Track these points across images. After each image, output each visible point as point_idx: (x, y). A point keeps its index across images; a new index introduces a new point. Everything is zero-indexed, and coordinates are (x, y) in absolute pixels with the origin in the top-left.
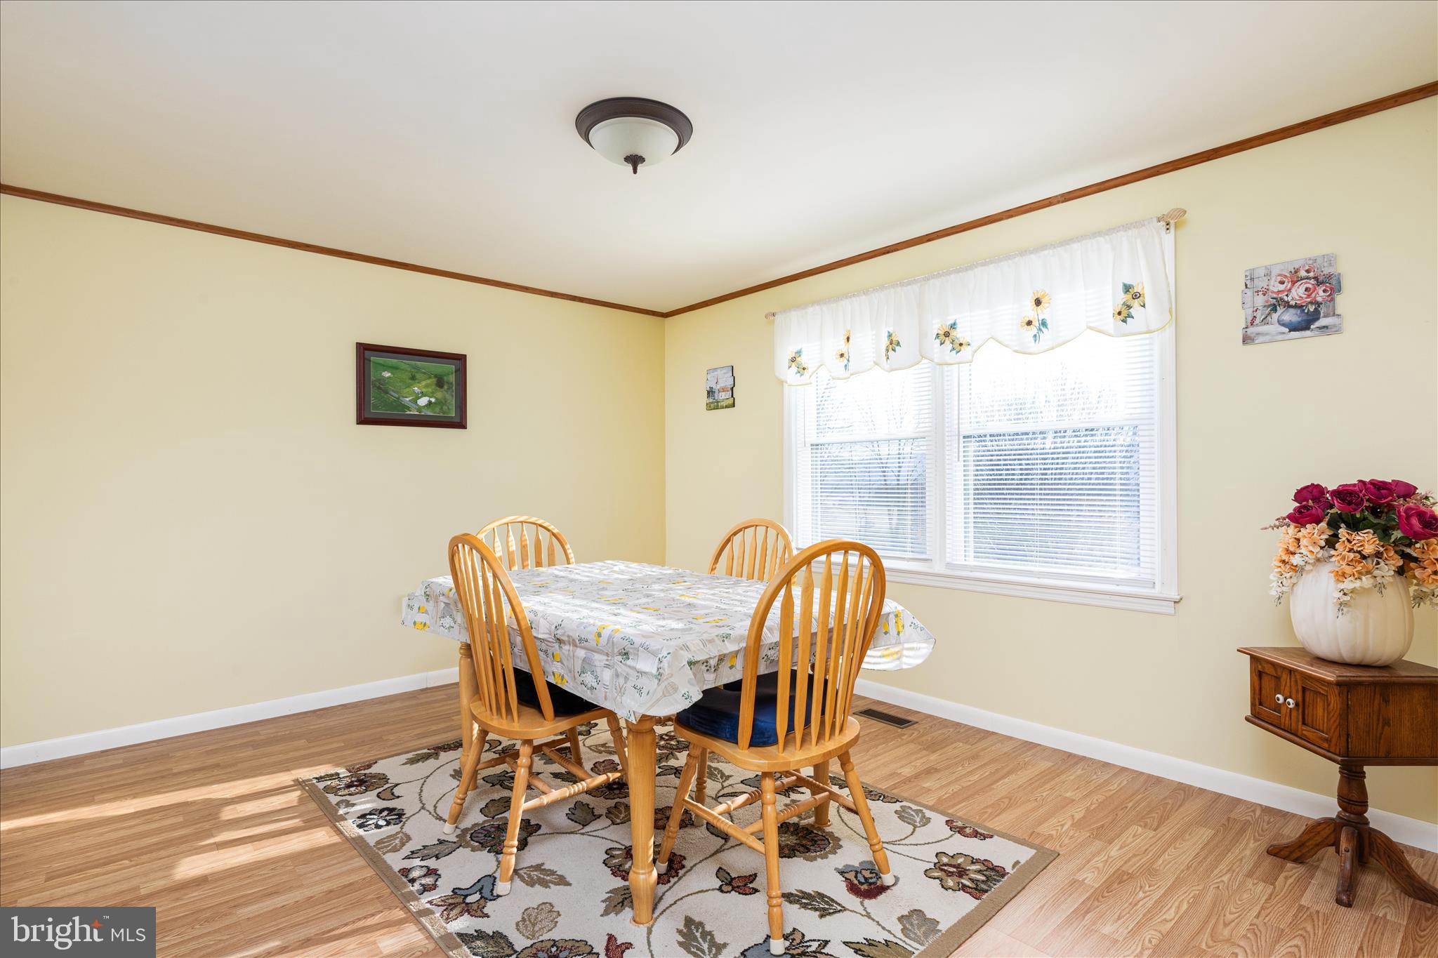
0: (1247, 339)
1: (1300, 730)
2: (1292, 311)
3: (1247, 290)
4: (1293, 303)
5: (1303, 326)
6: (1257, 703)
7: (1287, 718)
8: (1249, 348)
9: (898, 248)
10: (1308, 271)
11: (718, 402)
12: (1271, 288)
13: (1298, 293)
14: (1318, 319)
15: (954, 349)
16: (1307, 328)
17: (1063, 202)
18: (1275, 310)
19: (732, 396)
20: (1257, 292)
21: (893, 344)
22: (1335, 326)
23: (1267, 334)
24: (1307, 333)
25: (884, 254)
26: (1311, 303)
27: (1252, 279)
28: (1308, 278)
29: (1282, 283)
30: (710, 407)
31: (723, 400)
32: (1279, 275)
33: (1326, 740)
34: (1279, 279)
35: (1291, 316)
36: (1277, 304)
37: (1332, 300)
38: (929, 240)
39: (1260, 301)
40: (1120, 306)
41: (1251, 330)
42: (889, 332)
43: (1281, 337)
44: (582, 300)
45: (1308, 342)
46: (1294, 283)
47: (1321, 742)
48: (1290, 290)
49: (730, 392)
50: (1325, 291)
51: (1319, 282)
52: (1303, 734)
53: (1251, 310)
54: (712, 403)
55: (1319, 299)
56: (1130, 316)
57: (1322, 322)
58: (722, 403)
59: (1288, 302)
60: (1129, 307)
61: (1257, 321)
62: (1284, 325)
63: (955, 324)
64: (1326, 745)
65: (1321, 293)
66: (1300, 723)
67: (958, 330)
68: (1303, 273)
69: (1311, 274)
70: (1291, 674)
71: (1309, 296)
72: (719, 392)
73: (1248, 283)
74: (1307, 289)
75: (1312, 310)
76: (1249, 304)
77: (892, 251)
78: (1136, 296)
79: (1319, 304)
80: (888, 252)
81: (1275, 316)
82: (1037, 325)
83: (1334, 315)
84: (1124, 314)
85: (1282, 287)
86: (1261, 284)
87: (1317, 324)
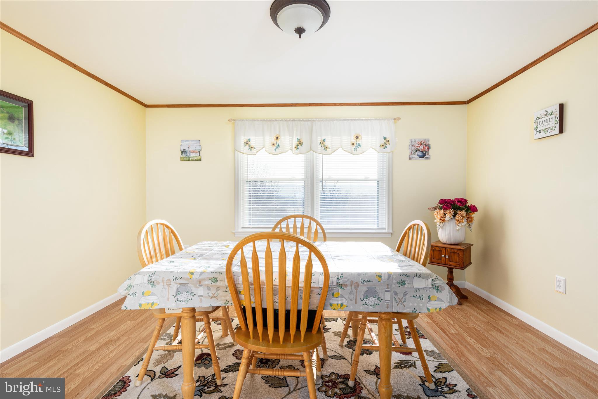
0: (410, 159)
1: (449, 263)
2: (420, 152)
3: (410, 145)
4: (420, 150)
5: (422, 157)
6: (432, 258)
7: (444, 261)
8: (410, 161)
9: (296, 105)
10: (424, 142)
11: (189, 157)
12: (416, 145)
13: (421, 148)
14: (425, 155)
15: (325, 149)
16: (423, 157)
17: (360, 105)
18: (416, 151)
19: (200, 155)
20: (413, 146)
21: (300, 143)
22: (429, 158)
23: (414, 158)
24: (423, 159)
25: (289, 106)
26: (424, 151)
27: (411, 142)
28: (424, 144)
29: (418, 144)
30: (182, 159)
31: (193, 157)
32: (418, 142)
33: (459, 264)
34: (418, 143)
35: (420, 154)
36: (417, 150)
37: (429, 151)
38: (310, 106)
39: (413, 148)
40: (383, 143)
41: (411, 156)
42: (297, 138)
43: (418, 159)
44: (107, 84)
45: (423, 161)
46: (421, 145)
47: (456, 265)
48: (420, 147)
49: (199, 153)
50: (427, 148)
51: (426, 146)
52: (450, 264)
53: (411, 150)
54: (185, 157)
55: (426, 150)
56: (386, 147)
57: (427, 156)
58: (192, 158)
59: (419, 150)
60: (386, 144)
61: (412, 154)
62: (418, 156)
63: (325, 140)
64: (458, 266)
65: (426, 149)
66: (449, 262)
67: (326, 142)
68: (423, 143)
69: (424, 143)
70: (446, 249)
71: (424, 149)
72: (190, 152)
73: (410, 143)
74: (423, 147)
75: (424, 153)
76: (410, 149)
77: (293, 106)
78: (388, 141)
79: (426, 151)
80: (291, 106)
81: (416, 153)
82: (356, 145)
83: (429, 155)
84: (384, 146)
85: (418, 145)
86: (413, 144)
87: (425, 157)
